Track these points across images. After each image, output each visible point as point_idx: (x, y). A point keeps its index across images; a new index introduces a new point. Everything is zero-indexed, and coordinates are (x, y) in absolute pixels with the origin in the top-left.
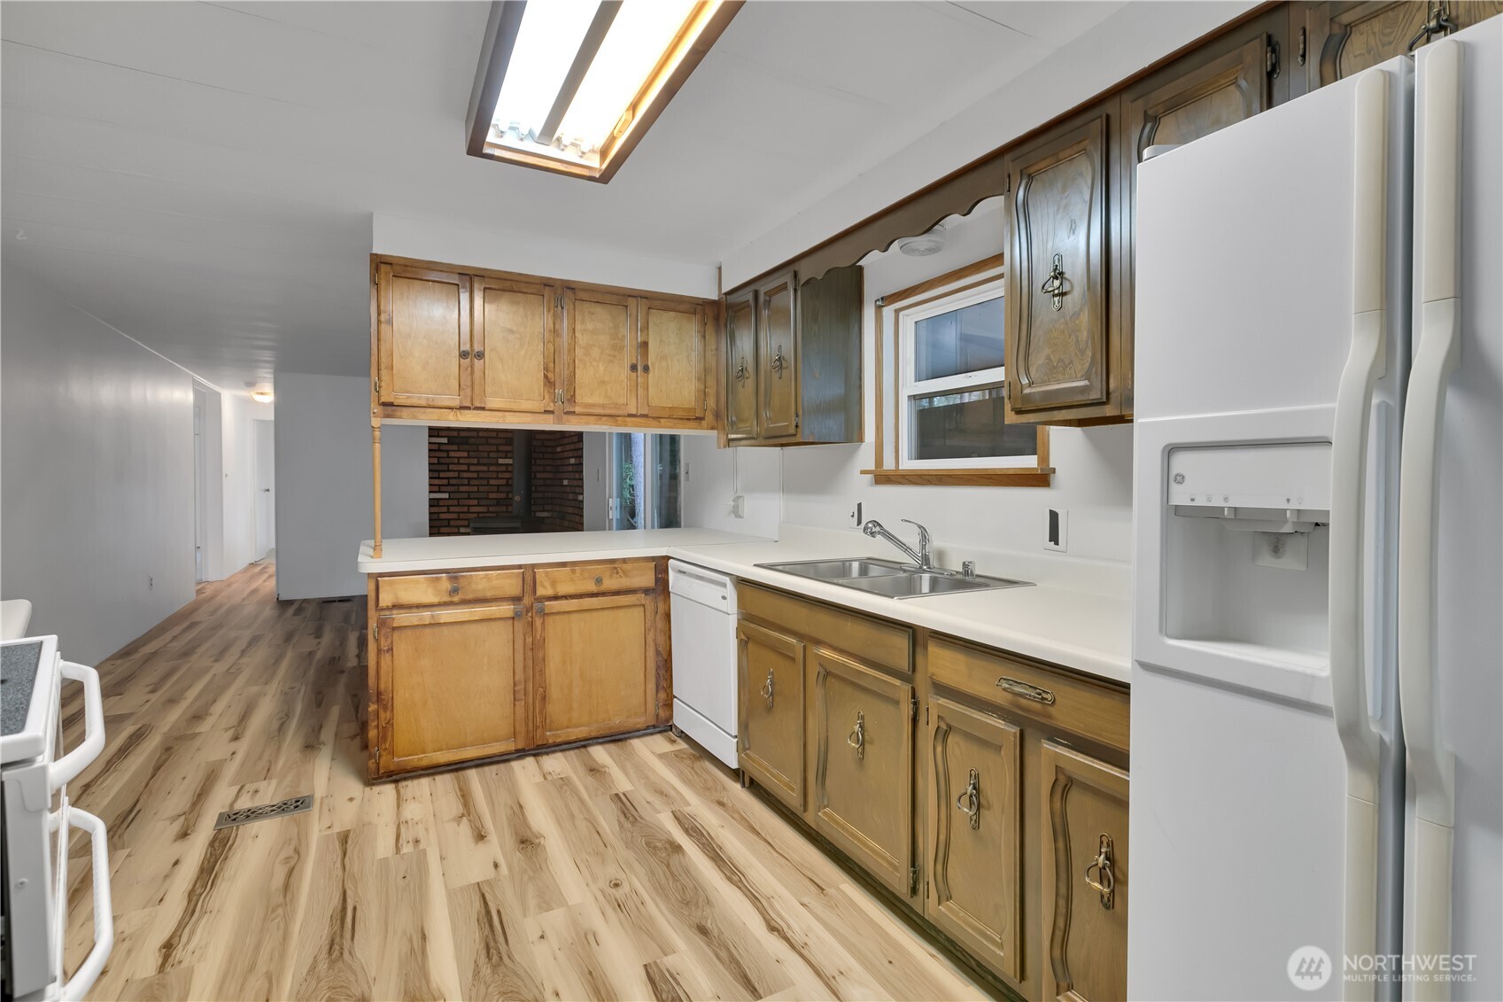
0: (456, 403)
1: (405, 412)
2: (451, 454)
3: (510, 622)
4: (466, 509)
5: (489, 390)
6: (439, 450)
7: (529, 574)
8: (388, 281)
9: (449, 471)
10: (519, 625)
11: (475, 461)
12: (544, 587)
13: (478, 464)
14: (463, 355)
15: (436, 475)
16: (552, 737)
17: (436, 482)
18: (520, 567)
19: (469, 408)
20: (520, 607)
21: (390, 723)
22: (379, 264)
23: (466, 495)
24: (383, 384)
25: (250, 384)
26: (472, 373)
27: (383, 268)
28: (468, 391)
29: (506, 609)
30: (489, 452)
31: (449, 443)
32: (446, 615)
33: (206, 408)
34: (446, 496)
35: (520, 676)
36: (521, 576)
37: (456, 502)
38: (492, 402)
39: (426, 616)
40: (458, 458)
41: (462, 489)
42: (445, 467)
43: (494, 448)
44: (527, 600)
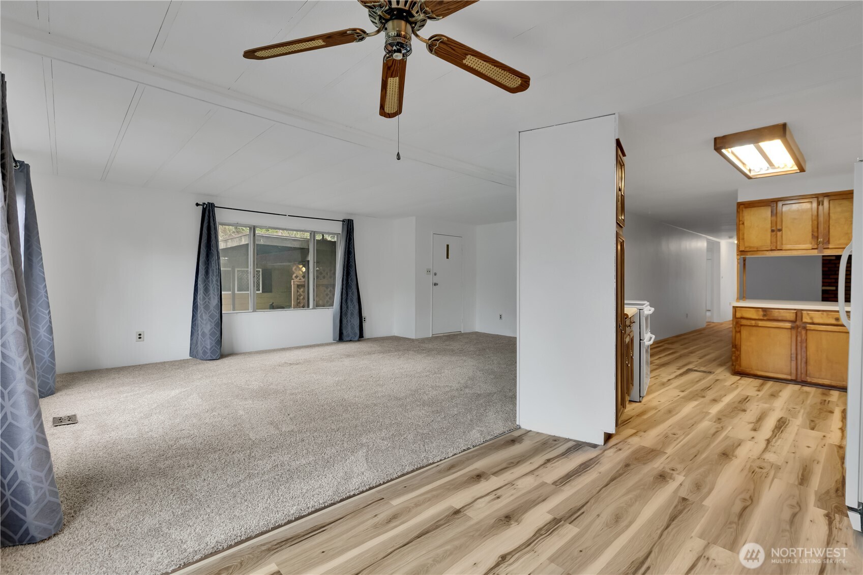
0: (769, 249)
1: (749, 253)
3: (790, 330)
5: (784, 242)
7: (798, 313)
8: (743, 211)
10: (794, 332)
12: (807, 319)
14: (773, 231)
16: (809, 380)
18: (795, 310)
19: (774, 250)
20: (794, 325)
21: (739, 355)
22: (740, 205)
24: (741, 245)
25: (731, 237)
26: (776, 237)
27: (742, 206)
28: (775, 244)
29: (788, 325)
32: (761, 323)
33: (713, 249)
35: (794, 351)
36: (795, 313)
38: (785, 247)
39: (753, 322)
44: (798, 323)
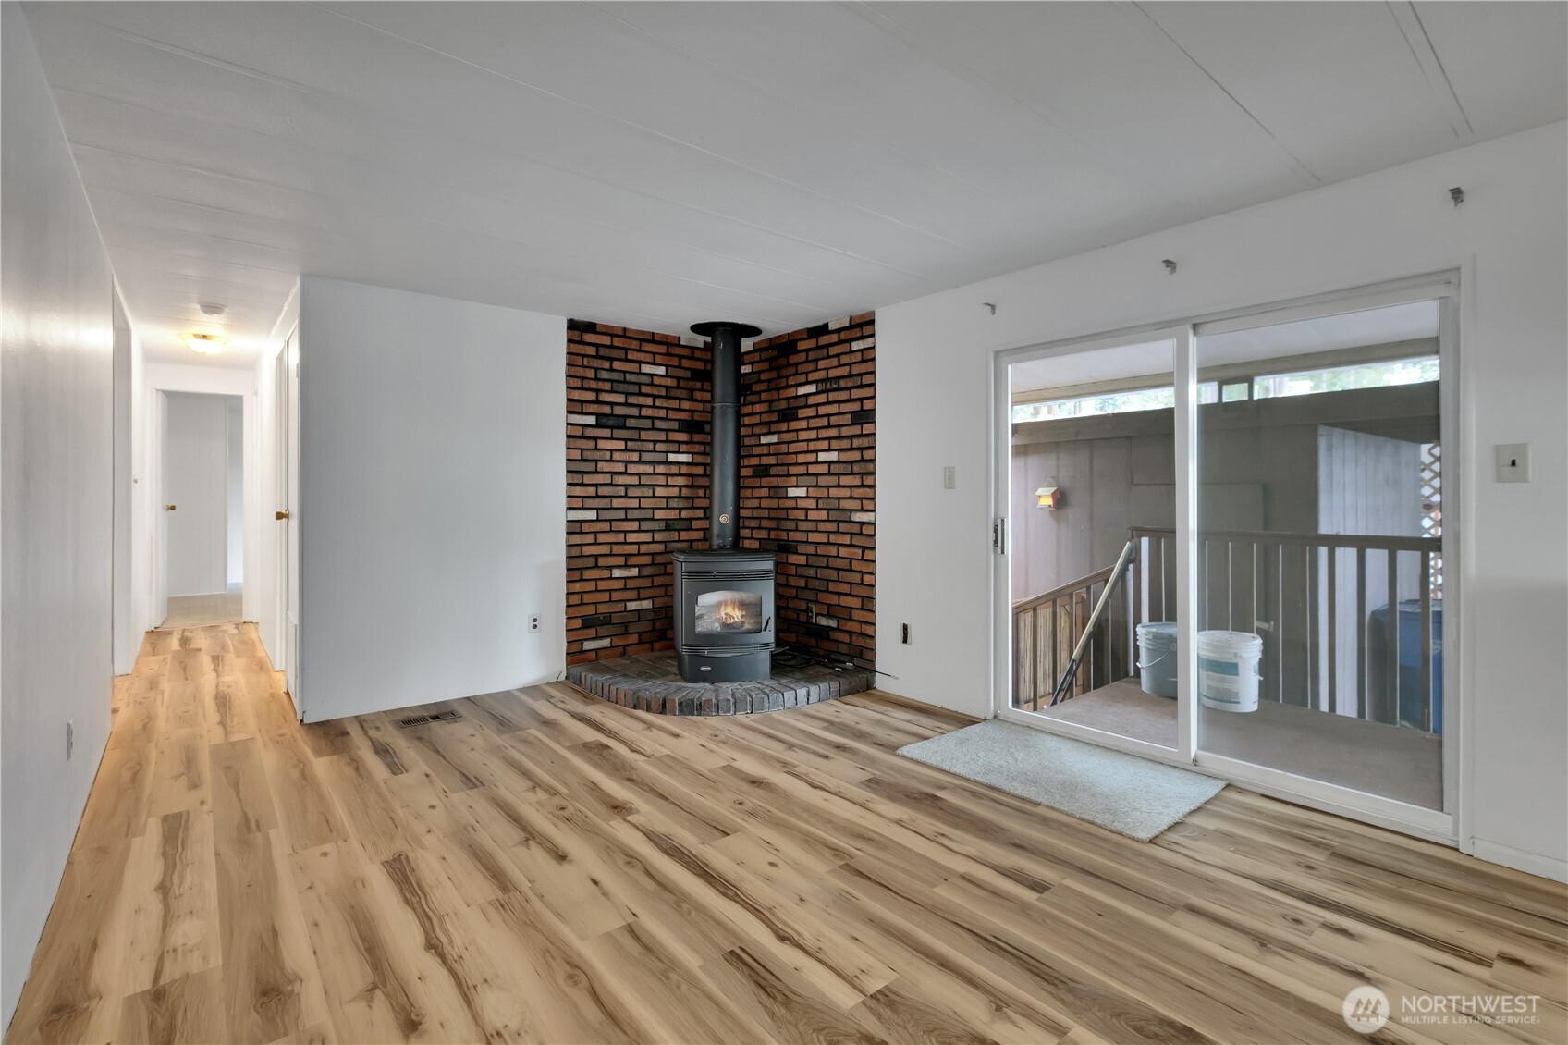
2: (602, 444)
4: (621, 537)
6: (583, 437)
9: (597, 472)
11: (635, 457)
13: (640, 462)
15: (577, 479)
17: (578, 491)
23: (621, 514)
30: (655, 442)
31: (598, 426)
34: (592, 515)
37: (606, 526)
40: (612, 451)
41: (616, 503)
42: (591, 467)
43: (662, 436)
